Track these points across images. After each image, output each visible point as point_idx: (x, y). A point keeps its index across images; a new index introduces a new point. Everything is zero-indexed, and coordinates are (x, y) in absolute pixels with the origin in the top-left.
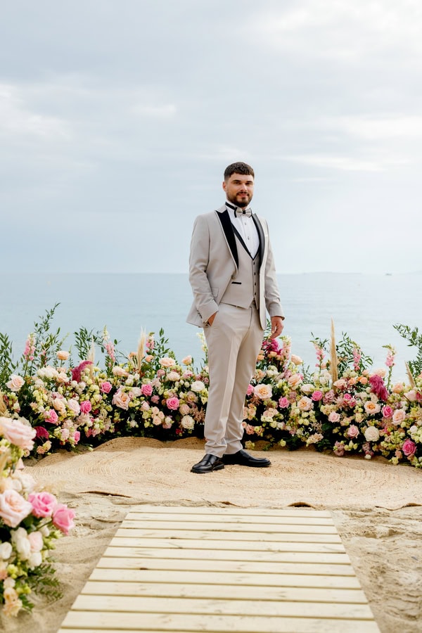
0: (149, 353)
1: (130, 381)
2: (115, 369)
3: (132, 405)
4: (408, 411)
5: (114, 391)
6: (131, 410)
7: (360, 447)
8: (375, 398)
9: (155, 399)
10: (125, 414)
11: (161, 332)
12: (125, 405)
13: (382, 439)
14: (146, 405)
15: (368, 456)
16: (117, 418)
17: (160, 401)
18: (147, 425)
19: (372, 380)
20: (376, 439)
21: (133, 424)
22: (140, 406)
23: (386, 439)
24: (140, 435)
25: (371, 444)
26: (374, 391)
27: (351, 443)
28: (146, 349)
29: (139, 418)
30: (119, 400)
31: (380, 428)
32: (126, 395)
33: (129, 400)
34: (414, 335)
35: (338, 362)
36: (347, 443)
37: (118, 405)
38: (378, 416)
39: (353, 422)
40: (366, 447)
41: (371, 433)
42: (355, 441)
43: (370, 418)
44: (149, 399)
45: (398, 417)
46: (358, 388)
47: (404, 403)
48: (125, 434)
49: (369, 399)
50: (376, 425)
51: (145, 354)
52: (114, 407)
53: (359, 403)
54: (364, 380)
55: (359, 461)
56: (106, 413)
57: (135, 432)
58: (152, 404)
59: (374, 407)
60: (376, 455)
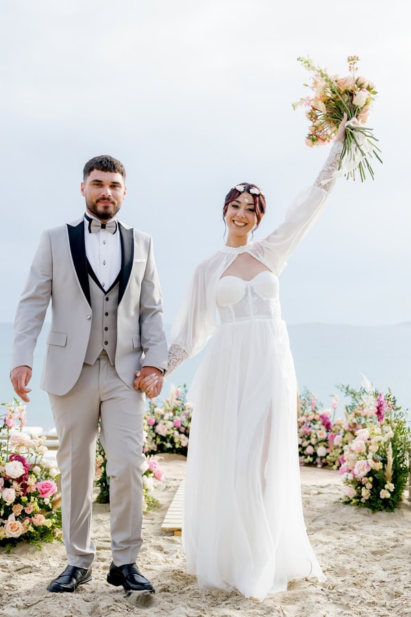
0: (177, 399)
1: (166, 417)
2: (156, 410)
3: (168, 433)
4: (343, 437)
5: (156, 424)
6: (168, 436)
7: (314, 460)
8: (323, 428)
9: (183, 429)
10: (163, 439)
11: (185, 386)
12: (164, 433)
13: (328, 454)
14: (177, 433)
15: (319, 466)
16: (159, 441)
17: (185, 431)
18: (177, 446)
19: (322, 417)
20: (324, 455)
21: (169, 445)
22: (173, 434)
23: (330, 455)
24: (173, 453)
25: (322, 458)
26: (323, 424)
27: (309, 457)
28: (175, 397)
29: (172, 441)
30: (160, 430)
31: (327, 448)
32: (164, 426)
33: (166, 430)
34: (347, 389)
35: (301, 405)
36: (306, 458)
37: (159, 433)
38: (326, 441)
39: (310, 444)
40: (318, 460)
41: (321, 451)
42: (311, 456)
43: (321, 441)
44: (178, 430)
45: (337, 440)
46: (314, 421)
47: (342, 432)
48: (163, 451)
49: (320, 429)
50: (324, 446)
51: (175, 400)
52: (157, 434)
53: (313, 431)
54: (317, 417)
55: (313, 469)
56: (152, 438)
57: (170, 451)
58: (180, 433)
59: (323, 434)
60: (325, 465)
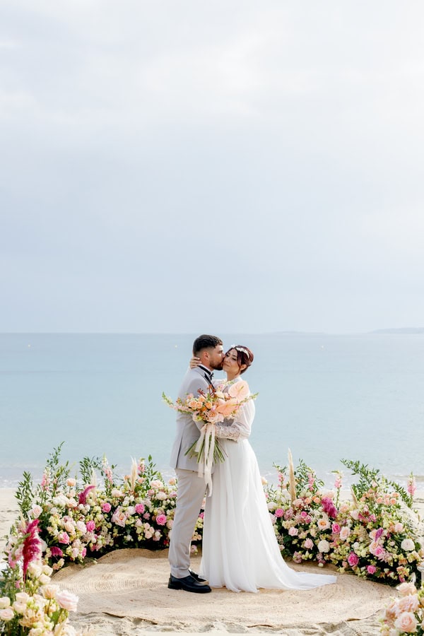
0: (140, 476)
1: (126, 503)
2: (114, 492)
3: (128, 522)
4: (352, 529)
5: (114, 509)
6: (128, 526)
7: (314, 557)
8: (325, 516)
9: (147, 516)
10: (122, 530)
11: (150, 458)
12: (122, 523)
13: (332, 550)
14: (139, 522)
15: (321, 565)
16: (116, 534)
17: (150, 517)
18: (140, 538)
19: (323, 502)
20: (327, 551)
21: (129, 538)
22: (134, 523)
23: (335, 551)
24: (134, 547)
25: (323, 554)
26: (325, 511)
27: (307, 553)
28: (137, 472)
29: (134, 535)
30: (118, 519)
31: (330, 541)
32: (123, 514)
33: (125, 518)
34: (357, 465)
35: (296, 483)
36: (304, 553)
37: (116, 523)
38: (329, 531)
39: (309, 536)
40: (319, 557)
41: (323, 546)
42: (310, 552)
43: (323, 532)
44: (141, 516)
45: (345, 533)
46: (313, 505)
47: (349, 521)
48: (122, 547)
49: (321, 517)
50: (327, 539)
51: (137, 477)
52: (114, 524)
53: (313, 519)
54: (317, 500)
55: (314, 569)
56: (107, 530)
57: (130, 545)
58: (144, 521)
59: (325, 523)
60: (327, 563)
